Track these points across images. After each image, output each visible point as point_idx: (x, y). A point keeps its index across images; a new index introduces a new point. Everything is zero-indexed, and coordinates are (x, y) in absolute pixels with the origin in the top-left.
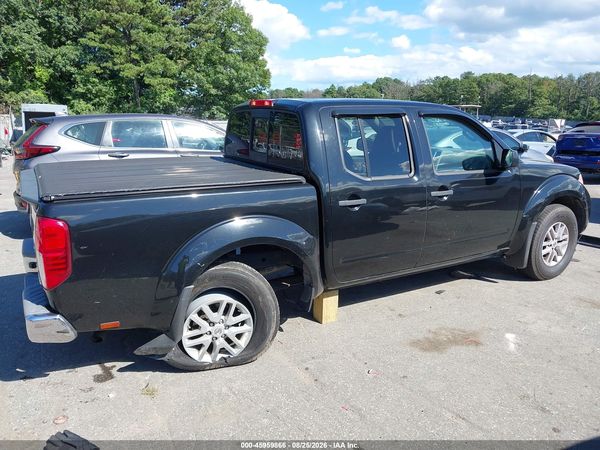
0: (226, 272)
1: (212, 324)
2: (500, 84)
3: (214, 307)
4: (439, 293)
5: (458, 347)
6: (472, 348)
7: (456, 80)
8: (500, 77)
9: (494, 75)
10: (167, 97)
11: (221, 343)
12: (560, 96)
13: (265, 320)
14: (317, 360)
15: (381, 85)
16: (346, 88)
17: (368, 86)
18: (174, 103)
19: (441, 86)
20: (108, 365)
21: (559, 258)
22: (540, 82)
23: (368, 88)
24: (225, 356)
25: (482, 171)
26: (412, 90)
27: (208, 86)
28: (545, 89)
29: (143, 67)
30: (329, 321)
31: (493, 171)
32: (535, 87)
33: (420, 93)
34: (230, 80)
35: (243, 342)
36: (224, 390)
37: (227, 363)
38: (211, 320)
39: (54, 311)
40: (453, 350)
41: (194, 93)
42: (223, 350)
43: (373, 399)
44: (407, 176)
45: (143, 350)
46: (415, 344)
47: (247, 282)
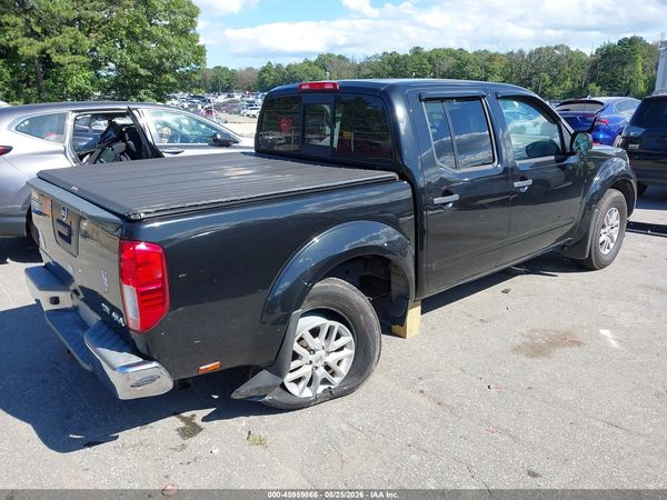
0: (326, 290)
1: (312, 351)
2: (452, 61)
3: (315, 332)
4: (506, 291)
5: (563, 350)
6: (576, 349)
7: (405, 56)
8: (450, 53)
9: (445, 50)
10: (80, 79)
11: (321, 373)
12: (512, 73)
13: (368, 340)
14: (428, 381)
15: (324, 62)
16: (285, 66)
17: (310, 64)
18: (90, 88)
19: (390, 62)
20: (186, 414)
21: (612, 245)
22: (492, 58)
23: (310, 65)
24: (326, 386)
25: (553, 158)
26: (359, 68)
27: (134, 65)
28: (497, 66)
29: (47, 42)
30: (413, 334)
31: (560, 157)
32: (487, 64)
33: (368, 71)
34: (160, 58)
35: (344, 369)
36: (344, 427)
37: (332, 395)
38: (312, 347)
39: (148, 358)
40: (559, 352)
41: (113, 74)
42: (325, 381)
43: (513, 416)
44: (490, 166)
45: (243, 392)
46: (517, 350)
47: (347, 300)
